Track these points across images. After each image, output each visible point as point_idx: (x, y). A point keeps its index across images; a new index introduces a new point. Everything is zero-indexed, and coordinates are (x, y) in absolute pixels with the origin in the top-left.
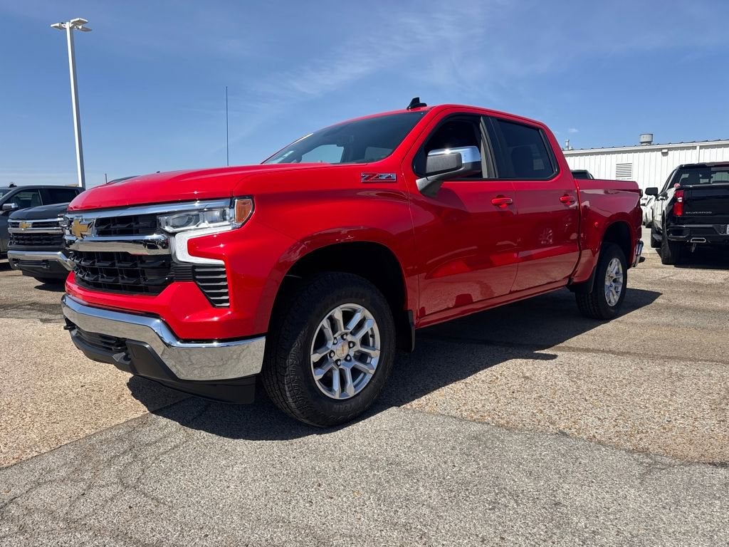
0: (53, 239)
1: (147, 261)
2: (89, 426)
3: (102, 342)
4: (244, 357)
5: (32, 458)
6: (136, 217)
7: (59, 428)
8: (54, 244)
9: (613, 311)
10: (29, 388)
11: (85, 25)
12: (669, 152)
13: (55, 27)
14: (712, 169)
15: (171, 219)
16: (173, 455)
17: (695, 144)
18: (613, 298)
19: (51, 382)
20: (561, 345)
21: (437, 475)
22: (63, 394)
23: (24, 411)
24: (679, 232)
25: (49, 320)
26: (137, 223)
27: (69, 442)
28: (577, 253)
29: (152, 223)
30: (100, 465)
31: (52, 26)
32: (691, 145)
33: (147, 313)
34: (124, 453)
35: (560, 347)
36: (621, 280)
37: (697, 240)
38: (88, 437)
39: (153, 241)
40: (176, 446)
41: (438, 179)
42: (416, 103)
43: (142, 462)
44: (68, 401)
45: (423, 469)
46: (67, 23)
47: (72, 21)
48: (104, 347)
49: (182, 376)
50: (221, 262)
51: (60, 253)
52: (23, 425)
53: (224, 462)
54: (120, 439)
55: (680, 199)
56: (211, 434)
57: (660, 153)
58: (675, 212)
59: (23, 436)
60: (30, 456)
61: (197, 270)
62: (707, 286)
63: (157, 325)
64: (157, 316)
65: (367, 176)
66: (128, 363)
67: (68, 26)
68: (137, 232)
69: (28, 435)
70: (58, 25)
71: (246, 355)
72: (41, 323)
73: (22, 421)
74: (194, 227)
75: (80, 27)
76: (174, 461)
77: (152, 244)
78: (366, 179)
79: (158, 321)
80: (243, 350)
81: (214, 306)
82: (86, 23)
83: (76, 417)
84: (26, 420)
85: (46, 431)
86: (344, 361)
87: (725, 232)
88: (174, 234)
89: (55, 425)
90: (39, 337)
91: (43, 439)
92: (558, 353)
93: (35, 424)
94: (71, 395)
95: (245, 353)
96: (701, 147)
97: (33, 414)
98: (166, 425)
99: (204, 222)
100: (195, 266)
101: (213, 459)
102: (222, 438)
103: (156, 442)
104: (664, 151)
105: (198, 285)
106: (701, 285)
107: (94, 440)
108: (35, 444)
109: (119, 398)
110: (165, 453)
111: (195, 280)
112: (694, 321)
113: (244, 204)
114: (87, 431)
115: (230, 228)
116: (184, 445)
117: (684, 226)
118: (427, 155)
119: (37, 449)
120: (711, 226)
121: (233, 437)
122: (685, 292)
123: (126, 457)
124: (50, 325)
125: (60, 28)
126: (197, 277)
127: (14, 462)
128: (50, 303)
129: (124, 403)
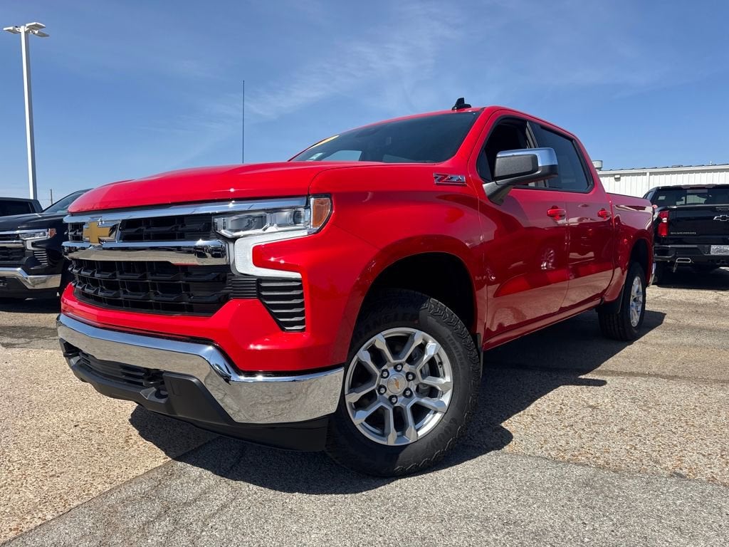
0: (11, 254)
1: (195, 273)
2: (100, 480)
3: (124, 374)
4: (311, 393)
5: (36, 528)
6: (181, 219)
7: (61, 483)
8: (12, 260)
9: (636, 332)
10: (7, 429)
11: (42, 30)
12: (622, 178)
13: (9, 30)
14: (688, 191)
15: (230, 221)
16: (224, 518)
17: (645, 171)
18: (635, 320)
19: (34, 421)
20: (599, 369)
21: (570, 537)
22: (54, 437)
23: (9, 461)
24: (665, 252)
25: (12, 344)
26: (183, 225)
27: (80, 503)
28: (611, 271)
29: (205, 226)
30: (130, 536)
31: (5, 29)
32: (641, 171)
33: (192, 338)
34: (159, 516)
35: (600, 371)
36: (641, 299)
37: (683, 260)
38: (103, 495)
39: (202, 248)
40: (224, 506)
41: (508, 184)
42: (461, 104)
43: (188, 531)
44: (63, 446)
45: (550, 529)
46: (22, 27)
47: (27, 25)
48: (125, 380)
49: (240, 418)
50: (297, 275)
51: (19, 269)
52: (13, 481)
53: (295, 527)
54: (146, 497)
55: (665, 220)
56: (263, 488)
57: (613, 178)
58: (659, 232)
59: (17, 497)
60: (32, 526)
61: (264, 285)
62: (703, 305)
63: (210, 353)
64: (207, 342)
65: (440, 177)
66: (163, 401)
67: (22, 30)
68: (182, 237)
69: (22, 494)
70: (11, 28)
71: (313, 390)
72: (4, 348)
73: (10, 475)
74: (260, 231)
75: (36, 32)
76: (229, 528)
77: (200, 252)
78: (439, 180)
79: (210, 348)
80: (311, 384)
81: (283, 330)
82: (43, 27)
83: (79, 467)
84: (14, 472)
85: (45, 488)
86: (403, 397)
87: (709, 252)
88: (234, 240)
89: (55, 480)
90: (6, 365)
91: (44, 501)
92: (607, 379)
93: (28, 479)
94: (64, 437)
95: (312, 387)
96: (651, 174)
97: (22, 465)
98: (200, 476)
99: (271, 225)
100: (260, 280)
101: (279, 522)
102: (278, 492)
103: (195, 500)
104: (616, 176)
105: (265, 304)
106: (697, 305)
107: (112, 499)
108: (35, 508)
109: (127, 441)
110: (214, 515)
111: (260, 296)
112: (717, 342)
113: (322, 203)
114: (100, 487)
115: (304, 233)
116: (234, 504)
117: (669, 246)
118: (495, 158)
119: (40, 515)
120: (696, 246)
121: (291, 490)
122: (686, 312)
123: (163, 523)
124: (15, 351)
125: (14, 32)
126: (264, 293)
127: (12, 534)
128: (9, 325)
129: (135, 447)
